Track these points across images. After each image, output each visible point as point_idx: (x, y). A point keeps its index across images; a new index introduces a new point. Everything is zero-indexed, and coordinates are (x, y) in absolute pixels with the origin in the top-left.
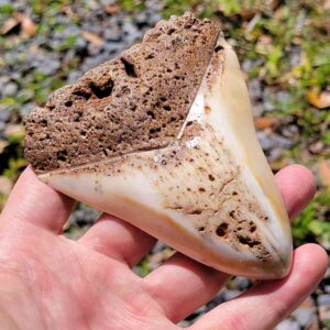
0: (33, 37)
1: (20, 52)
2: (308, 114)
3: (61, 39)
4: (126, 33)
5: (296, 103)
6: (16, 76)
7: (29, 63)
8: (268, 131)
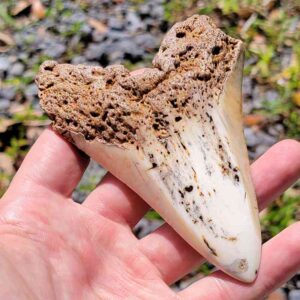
0: (41, 20)
1: (28, 33)
2: (294, 116)
3: (67, 24)
4: (129, 23)
5: (284, 104)
6: (24, 56)
7: (36, 45)
8: (255, 128)
